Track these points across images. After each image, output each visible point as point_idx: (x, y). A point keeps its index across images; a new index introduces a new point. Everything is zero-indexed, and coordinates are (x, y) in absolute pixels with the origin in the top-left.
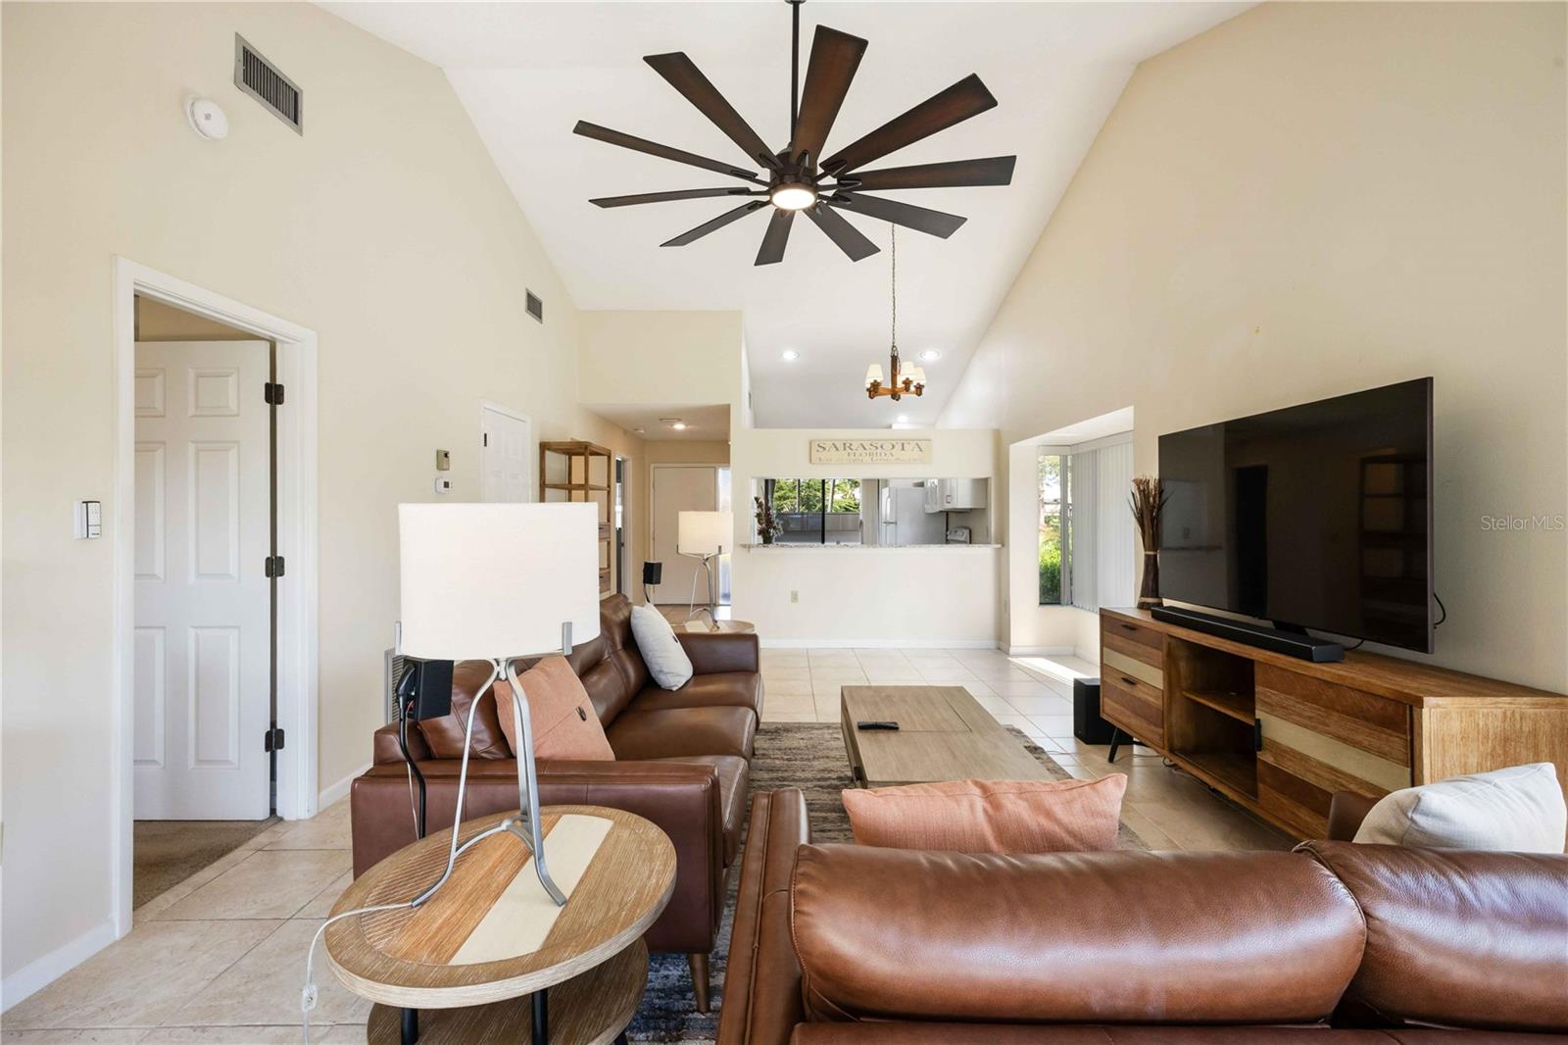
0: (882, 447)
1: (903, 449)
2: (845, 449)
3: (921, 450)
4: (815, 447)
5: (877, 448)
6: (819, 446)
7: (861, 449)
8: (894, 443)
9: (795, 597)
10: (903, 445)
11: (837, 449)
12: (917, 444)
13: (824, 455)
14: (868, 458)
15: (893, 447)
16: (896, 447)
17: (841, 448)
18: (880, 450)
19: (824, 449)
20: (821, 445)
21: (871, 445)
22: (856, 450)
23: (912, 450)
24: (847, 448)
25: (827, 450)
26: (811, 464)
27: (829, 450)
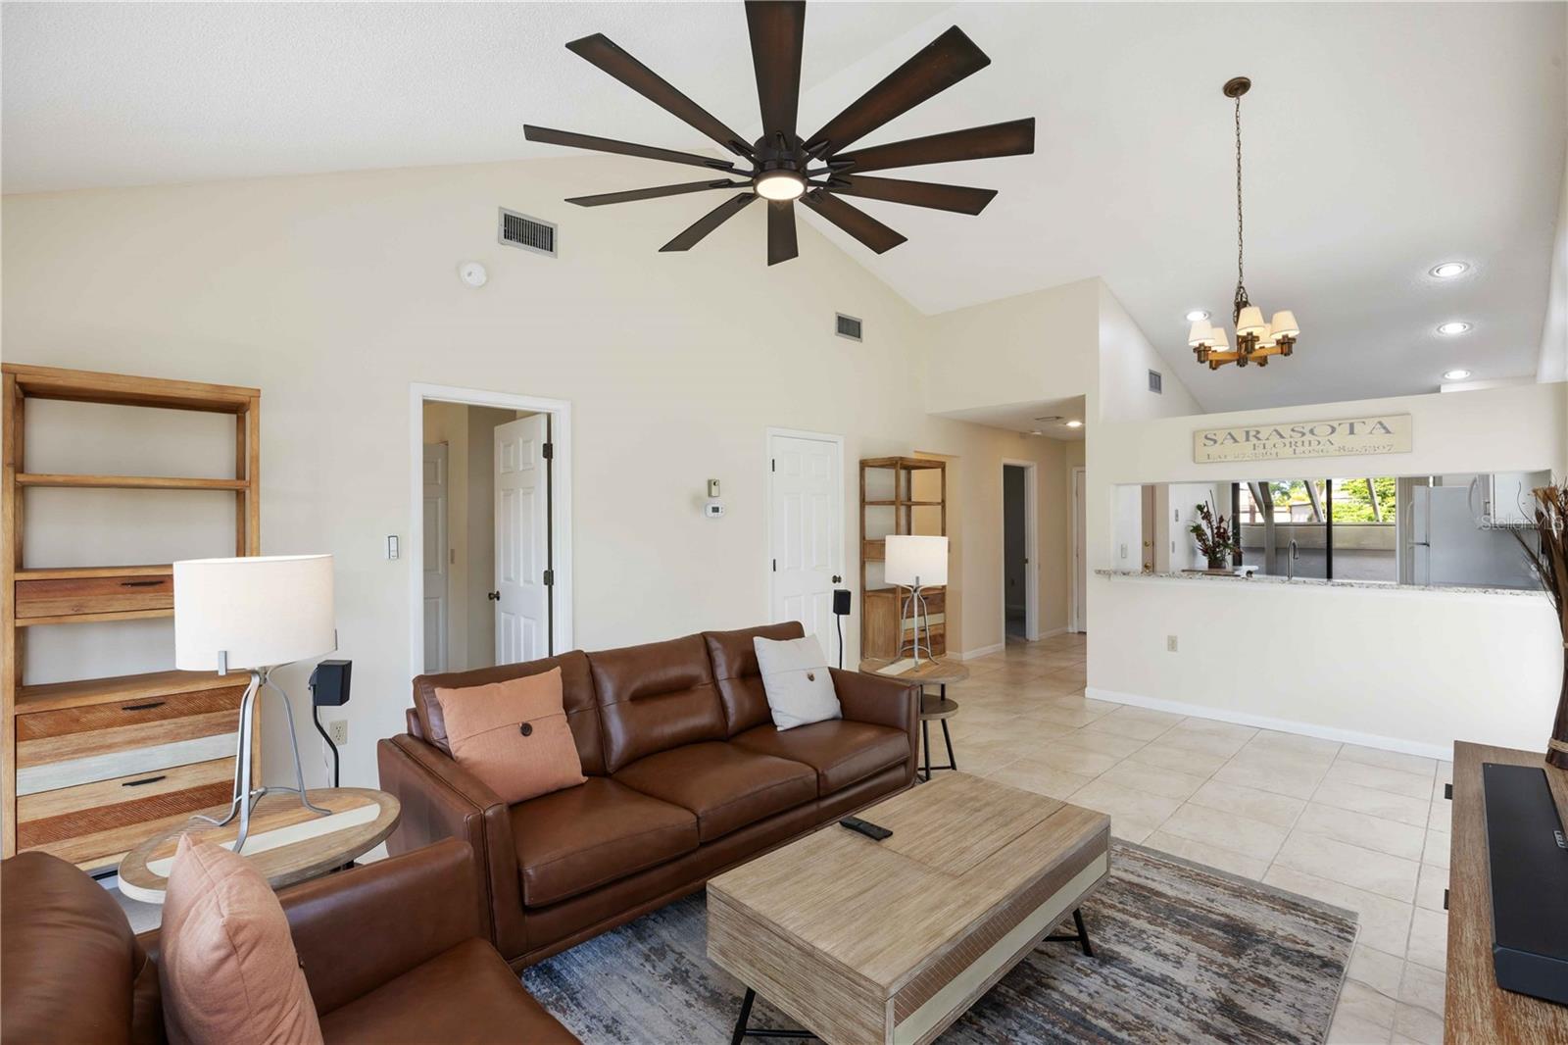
0: (1312, 432)
1: (1352, 432)
2: (1247, 439)
3: (1388, 432)
4: (1201, 440)
5: (1303, 434)
6: (1206, 437)
7: (1275, 439)
8: (1335, 424)
9: (1172, 644)
10: (1352, 426)
11: (1236, 441)
12: (1380, 423)
13: (1213, 450)
14: (1289, 451)
15: (1333, 430)
16: (1338, 429)
17: (1241, 437)
18: (1309, 436)
19: (1215, 442)
20: (1209, 436)
21: (1293, 430)
22: (1268, 439)
23: (1371, 433)
24: (1251, 438)
25: (1219, 442)
26: (1194, 461)
27: (1222, 443)
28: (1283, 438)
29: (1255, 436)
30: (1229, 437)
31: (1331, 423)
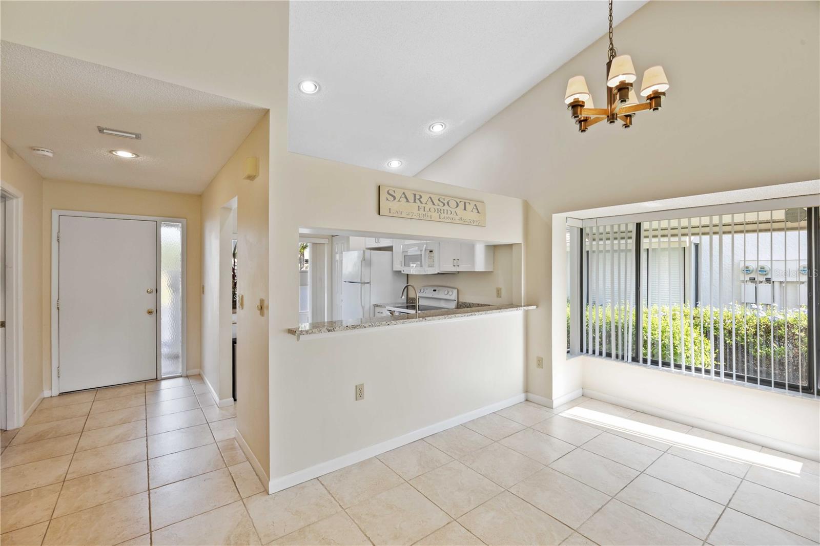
0: (447, 203)
1: (465, 209)
2: (415, 202)
3: (478, 212)
4: (385, 195)
5: (444, 205)
7: (430, 203)
8: (458, 201)
9: (359, 392)
10: (465, 204)
11: (408, 201)
12: (476, 205)
13: (393, 206)
14: (435, 215)
15: (457, 205)
16: (459, 205)
17: (411, 198)
18: (446, 207)
19: (395, 198)
20: (390, 192)
21: (439, 200)
22: (426, 204)
23: (472, 211)
24: (417, 201)
25: (397, 199)
26: (379, 214)
27: (399, 201)
28: (434, 205)
29: (419, 199)
30: (403, 196)
31: (456, 200)
